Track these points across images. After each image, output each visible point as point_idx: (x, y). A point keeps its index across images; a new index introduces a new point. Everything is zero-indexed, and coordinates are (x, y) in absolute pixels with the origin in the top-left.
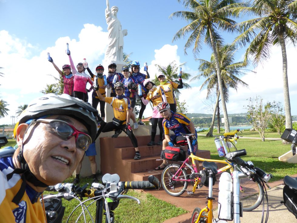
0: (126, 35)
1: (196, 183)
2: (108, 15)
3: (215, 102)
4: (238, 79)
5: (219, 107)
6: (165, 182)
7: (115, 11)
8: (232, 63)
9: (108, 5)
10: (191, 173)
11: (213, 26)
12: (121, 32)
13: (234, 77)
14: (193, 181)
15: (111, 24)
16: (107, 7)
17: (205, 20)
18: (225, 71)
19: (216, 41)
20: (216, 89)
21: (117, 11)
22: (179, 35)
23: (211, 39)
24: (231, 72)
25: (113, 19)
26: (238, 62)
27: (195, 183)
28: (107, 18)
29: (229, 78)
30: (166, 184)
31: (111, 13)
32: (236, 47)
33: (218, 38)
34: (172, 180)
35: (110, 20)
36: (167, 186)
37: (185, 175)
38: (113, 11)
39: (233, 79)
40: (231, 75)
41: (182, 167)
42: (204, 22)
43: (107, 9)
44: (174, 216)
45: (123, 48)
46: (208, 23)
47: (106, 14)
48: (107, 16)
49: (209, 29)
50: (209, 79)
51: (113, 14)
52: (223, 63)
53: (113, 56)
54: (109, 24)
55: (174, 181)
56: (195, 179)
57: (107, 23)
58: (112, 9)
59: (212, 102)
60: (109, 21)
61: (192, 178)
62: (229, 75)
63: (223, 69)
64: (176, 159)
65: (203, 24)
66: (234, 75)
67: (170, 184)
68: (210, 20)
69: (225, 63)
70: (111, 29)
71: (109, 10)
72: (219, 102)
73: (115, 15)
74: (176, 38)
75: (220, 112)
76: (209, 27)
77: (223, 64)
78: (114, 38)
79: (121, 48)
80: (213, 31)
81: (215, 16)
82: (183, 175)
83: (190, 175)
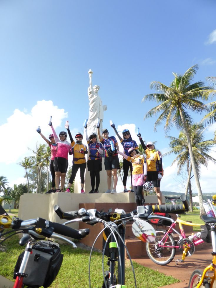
0: (105, 110)
1: (185, 249)
2: (91, 93)
3: (186, 179)
4: (208, 156)
5: (191, 184)
6: (150, 249)
7: (97, 89)
8: (202, 141)
9: (91, 84)
10: (179, 239)
11: (183, 106)
12: (101, 107)
13: (205, 154)
14: (181, 247)
15: (93, 100)
16: (90, 86)
17: (176, 101)
18: (196, 148)
19: (186, 120)
20: (187, 166)
21: (99, 89)
22: (150, 114)
23: (182, 118)
24: (202, 150)
25: (94, 95)
26: (208, 140)
27: (183, 250)
28: (89, 95)
29: (200, 155)
30: (151, 251)
31: (93, 91)
32: (204, 126)
33: (187, 117)
34: (158, 246)
35: (92, 96)
36: (152, 254)
37: (172, 241)
38: (95, 89)
39: (204, 156)
40: (202, 152)
41: (169, 233)
42: (175, 102)
43: (90, 87)
44: (166, 284)
45: (102, 121)
46: (179, 104)
47: (89, 92)
48: (89, 93)
49: (180, 109)
50: (180, 156)
51: (95, 92)
52: (193, 140)
53: (93, 128)
54: (91, 100)
55: (160, 247)
56: (184, 245)
57: (89, 99)
58: (94, 87)
59: (184, 179)
60: (91, 98)
61: (181, 244)
62: (200, 152)
63: (193, 146)
64: (161, 223)
65: (174, 104)
66: (205, 152)
67: (157, 251)
68: (180, 101)
69: (195, 141)
70: (93, 104)
71: (92, 88)
72: (191, 179)
73: (96, 92)
74: (148, 117)
75: (192, 189)
76: (180, 107)
77: (193, 142)
78: (95, 112)
79: (101, 121)
80: (182, 110)
81: (185, 97)
82: (170, 241)
83: (178, 241)
